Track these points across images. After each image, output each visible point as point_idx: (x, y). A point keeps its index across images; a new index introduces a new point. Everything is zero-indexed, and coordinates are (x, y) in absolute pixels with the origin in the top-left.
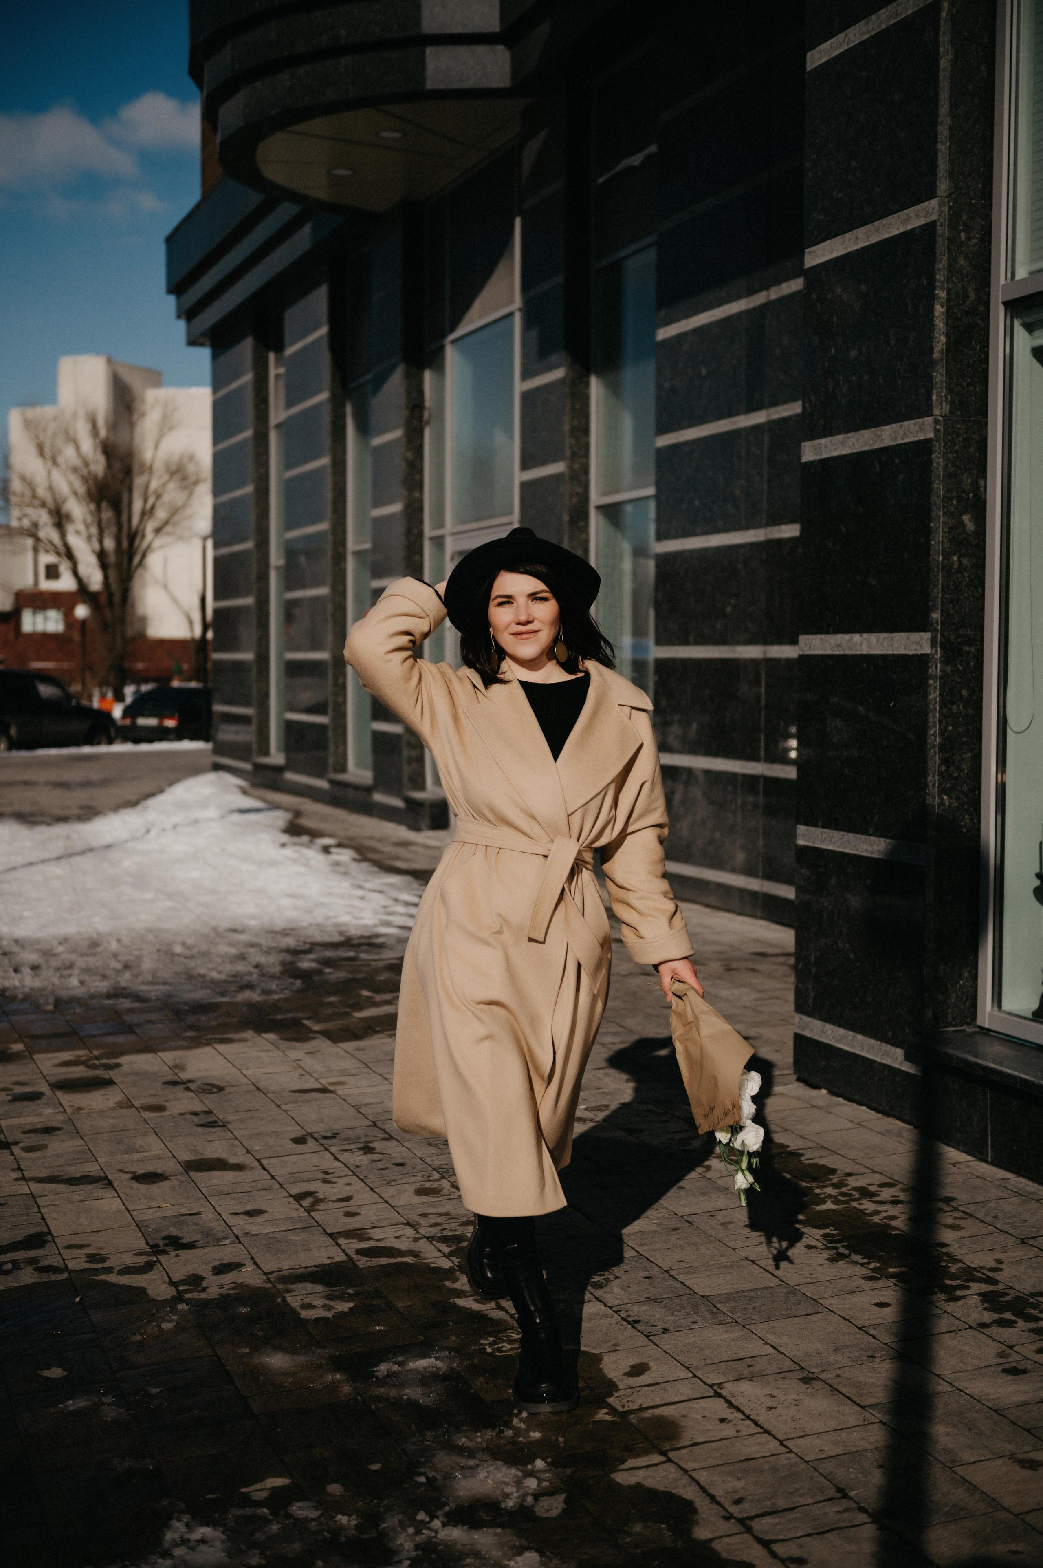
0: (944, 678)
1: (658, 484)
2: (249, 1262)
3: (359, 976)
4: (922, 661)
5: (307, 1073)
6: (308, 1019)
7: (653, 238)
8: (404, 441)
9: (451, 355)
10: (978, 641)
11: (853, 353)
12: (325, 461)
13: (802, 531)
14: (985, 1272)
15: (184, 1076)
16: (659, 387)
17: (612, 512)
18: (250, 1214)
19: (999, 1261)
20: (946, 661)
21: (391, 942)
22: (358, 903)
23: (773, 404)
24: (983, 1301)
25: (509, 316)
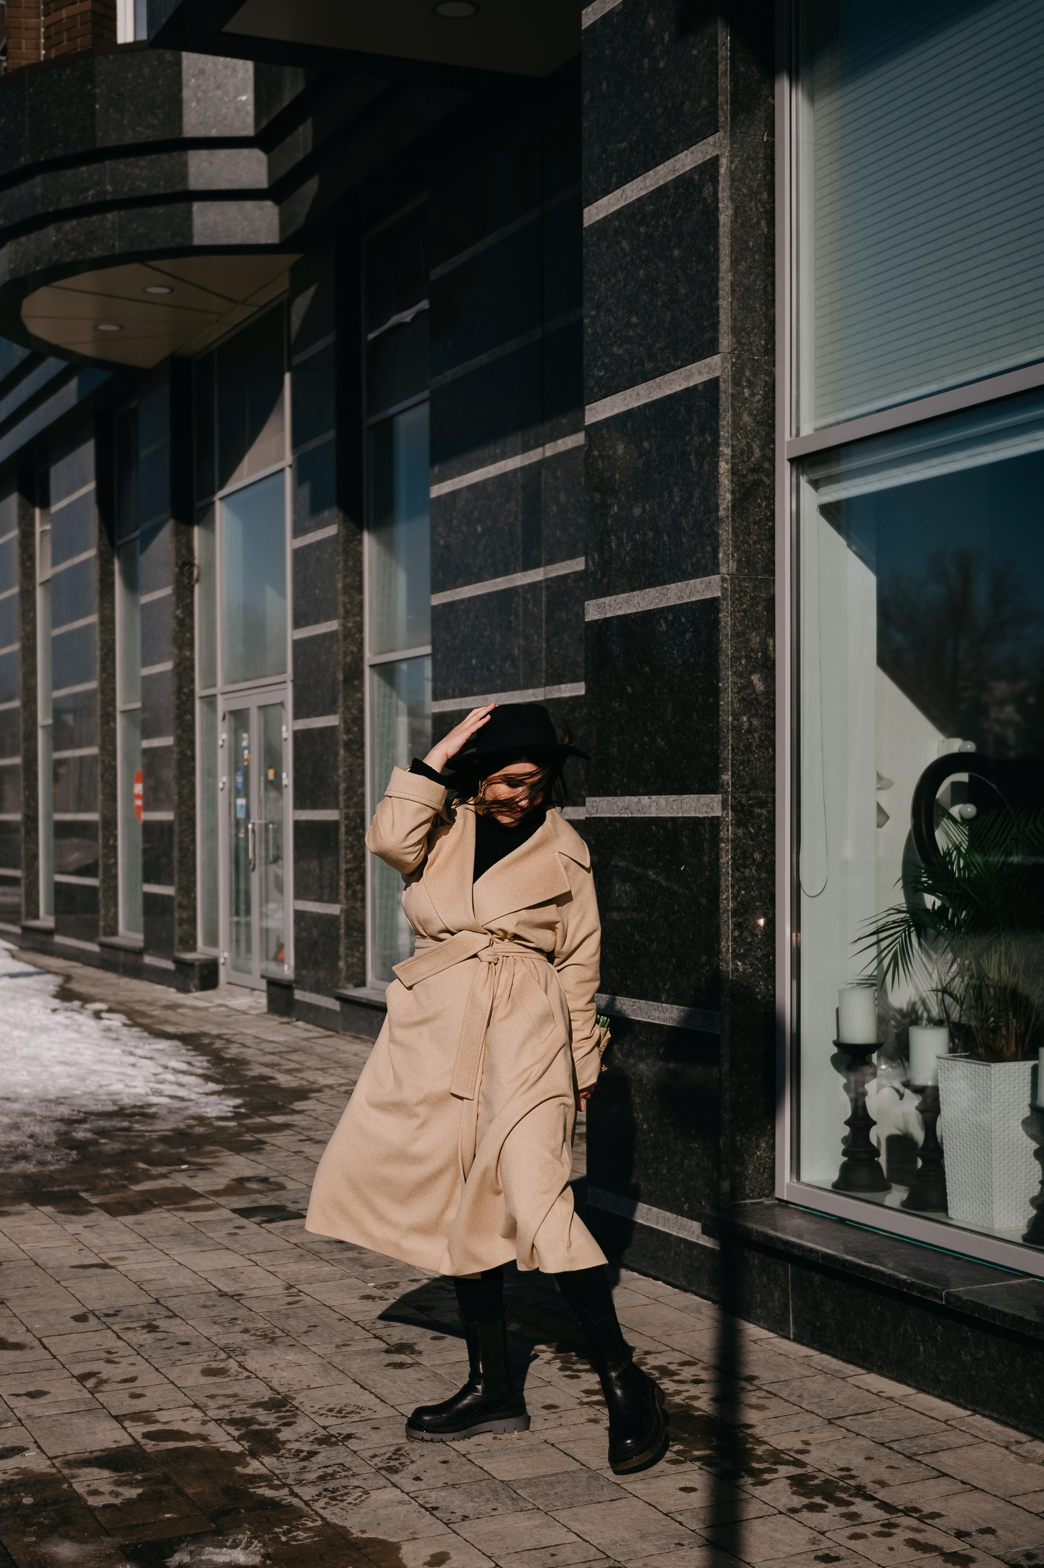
0: (736, 842)
1: (434, 643)
2: (33, 1446)
3: (134, 1147)
4: (714, 823)
5: (85, 1248)
6: (86, 1191)
7: (426, 394)
8: (174, 599)
9: (220, 510)
10: (770, 804)
11: (637, 511)
12: (93, 619)
13: (588, 689)
14: (792, 1454)
16: (434, 544)
17: (387, 671)
18: (32, 1395)
19: (806, 1443)
20: (738, 824)
21: (163, 1112)
22: (130, 1071)
23: (551, 561)
24: (791, 1485)
25: (282, 470)
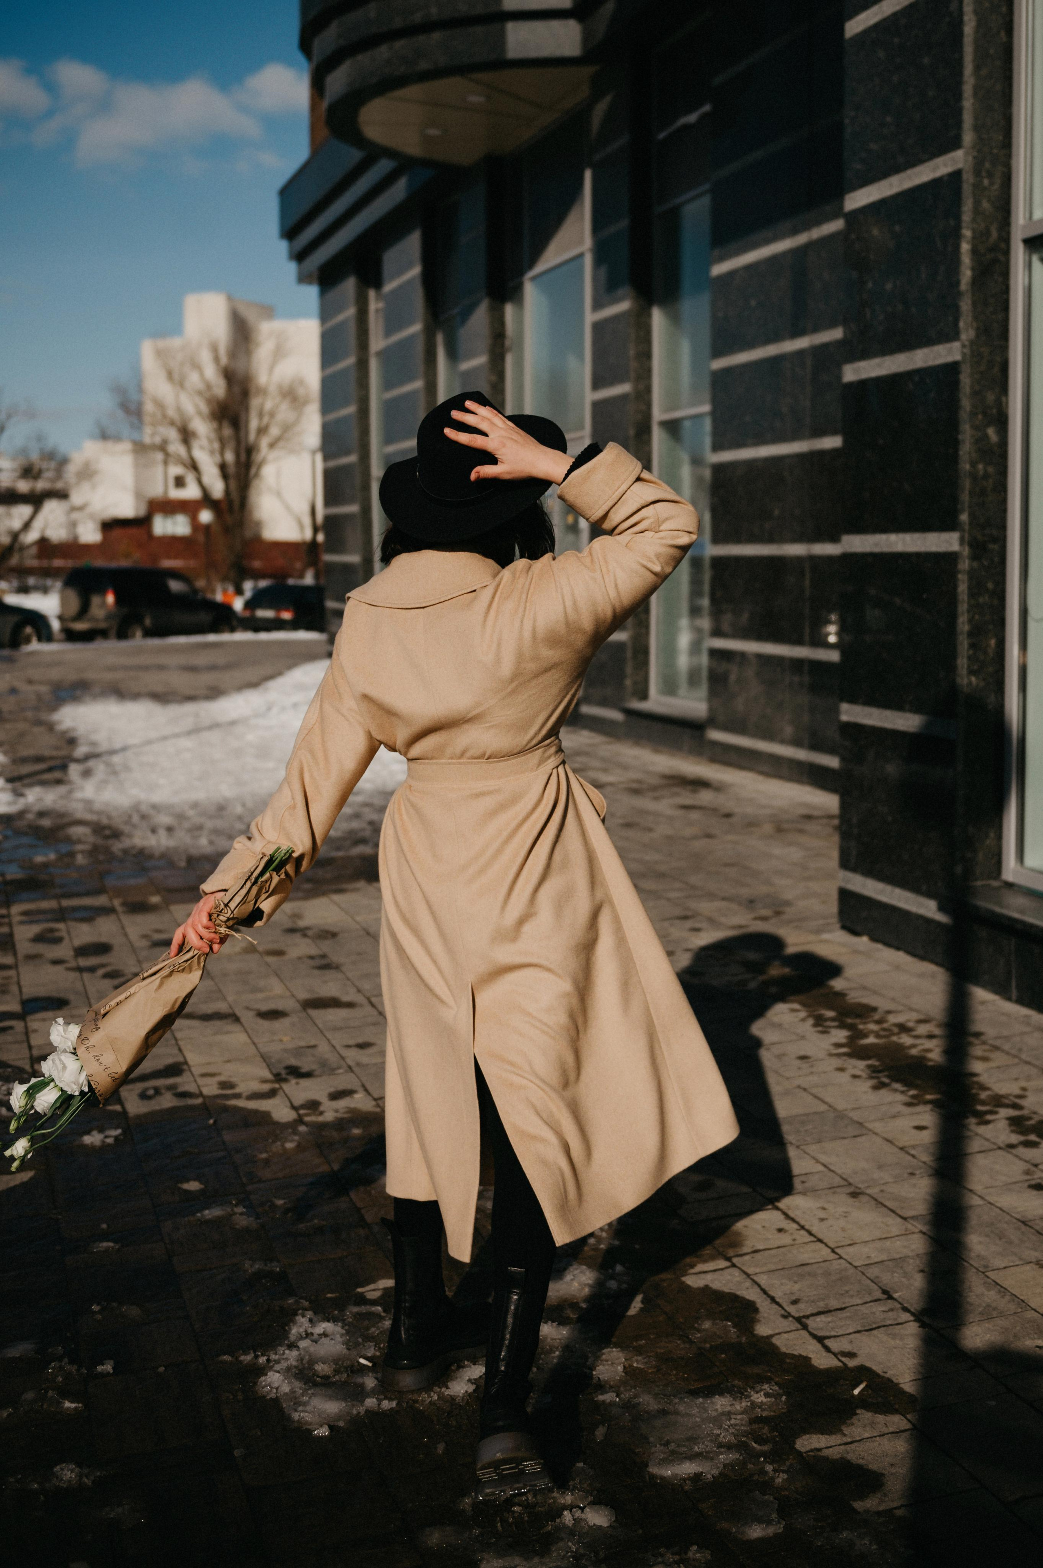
0: (972, 574)
1: (713, 402)
2: (361, 1089)
4: (951, 558)
7: (707, 186)
8: (488, 365)
9: (530, 290)
10: (1002, 540)
11: (889, 286)
12: (418, 384)
13: (845, 441)
14: (1011, 1098)
15: (302, 924)
16: (714, 316)
17: (672, 427)
18: (362, 1046)
19: (1024, 1089)
20: (974, 557)
23: (816, 330)
24: (1010, 1125)
25: (581, 256)
